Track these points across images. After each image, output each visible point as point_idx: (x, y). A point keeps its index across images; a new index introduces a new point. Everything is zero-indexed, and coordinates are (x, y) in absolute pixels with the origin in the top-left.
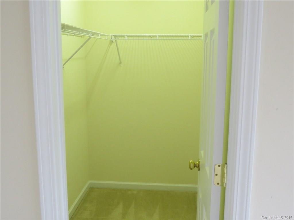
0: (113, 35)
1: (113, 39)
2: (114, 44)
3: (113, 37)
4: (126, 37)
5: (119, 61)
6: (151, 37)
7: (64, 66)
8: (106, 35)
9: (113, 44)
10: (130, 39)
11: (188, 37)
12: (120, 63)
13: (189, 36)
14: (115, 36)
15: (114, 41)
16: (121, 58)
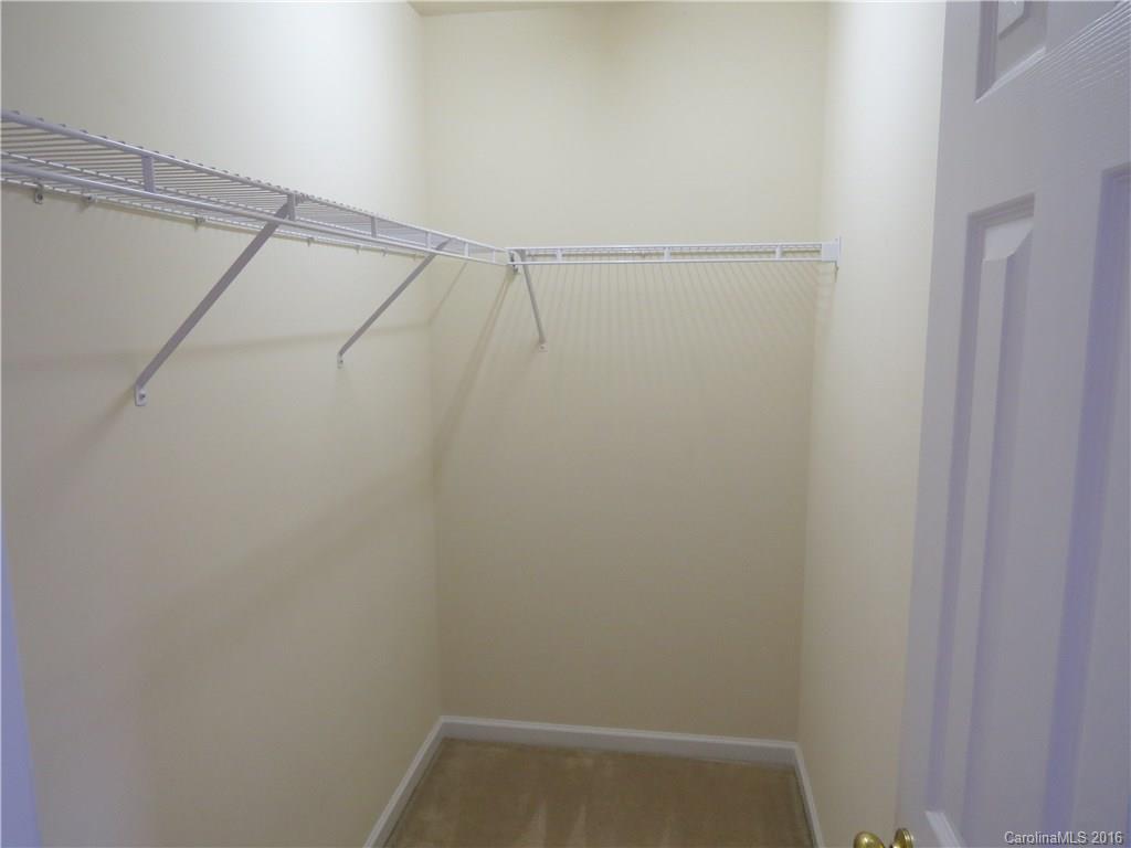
0: (517, 251)
1: (518, 261)
2: (520, 279)
3: (517, 256)
4: (559, 254)
5: (537, 334)
6: (644, 256)
7: (344, 355)
8: (492, 250)
9: (518, 278)
10: (573, 260)
11: (774, 252)
12: (542, 340)
13: (778, 250)
14: (521, 253)
15: (521, 270)
16: (544, 326)
